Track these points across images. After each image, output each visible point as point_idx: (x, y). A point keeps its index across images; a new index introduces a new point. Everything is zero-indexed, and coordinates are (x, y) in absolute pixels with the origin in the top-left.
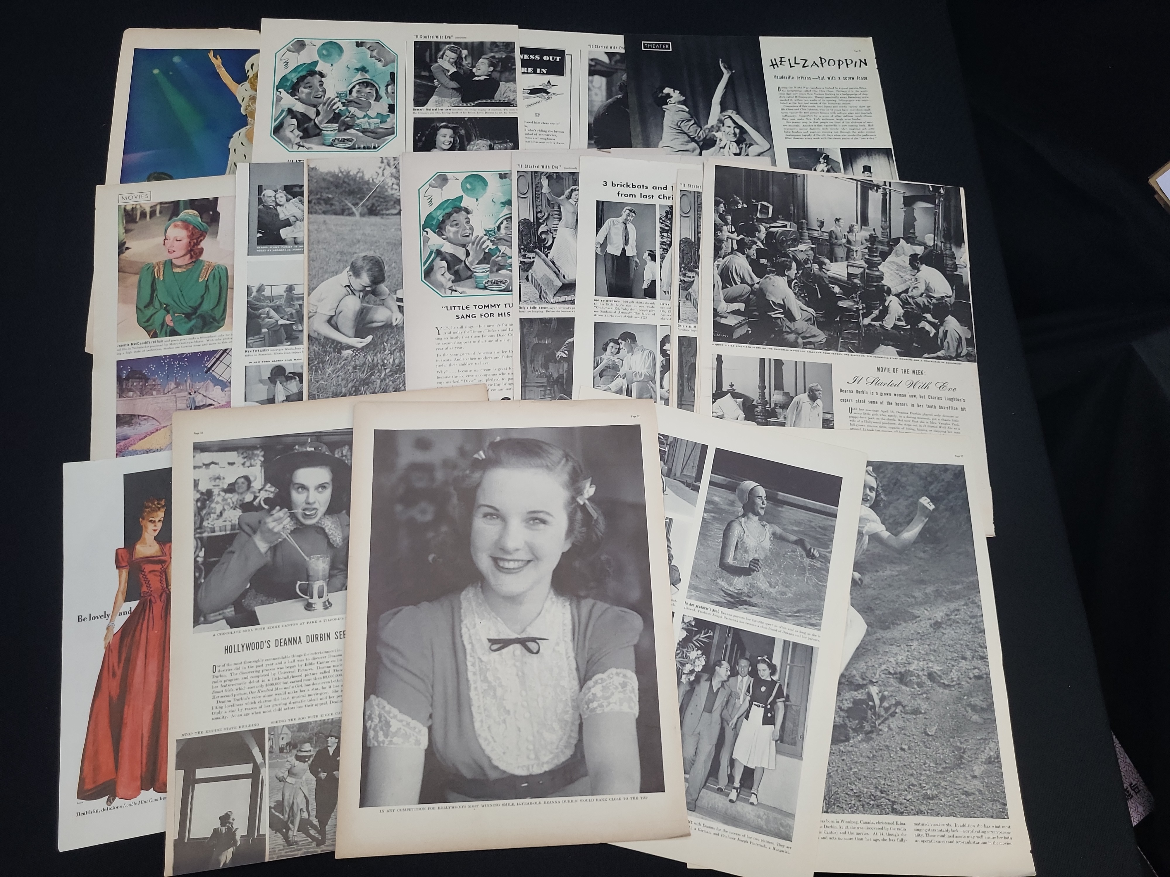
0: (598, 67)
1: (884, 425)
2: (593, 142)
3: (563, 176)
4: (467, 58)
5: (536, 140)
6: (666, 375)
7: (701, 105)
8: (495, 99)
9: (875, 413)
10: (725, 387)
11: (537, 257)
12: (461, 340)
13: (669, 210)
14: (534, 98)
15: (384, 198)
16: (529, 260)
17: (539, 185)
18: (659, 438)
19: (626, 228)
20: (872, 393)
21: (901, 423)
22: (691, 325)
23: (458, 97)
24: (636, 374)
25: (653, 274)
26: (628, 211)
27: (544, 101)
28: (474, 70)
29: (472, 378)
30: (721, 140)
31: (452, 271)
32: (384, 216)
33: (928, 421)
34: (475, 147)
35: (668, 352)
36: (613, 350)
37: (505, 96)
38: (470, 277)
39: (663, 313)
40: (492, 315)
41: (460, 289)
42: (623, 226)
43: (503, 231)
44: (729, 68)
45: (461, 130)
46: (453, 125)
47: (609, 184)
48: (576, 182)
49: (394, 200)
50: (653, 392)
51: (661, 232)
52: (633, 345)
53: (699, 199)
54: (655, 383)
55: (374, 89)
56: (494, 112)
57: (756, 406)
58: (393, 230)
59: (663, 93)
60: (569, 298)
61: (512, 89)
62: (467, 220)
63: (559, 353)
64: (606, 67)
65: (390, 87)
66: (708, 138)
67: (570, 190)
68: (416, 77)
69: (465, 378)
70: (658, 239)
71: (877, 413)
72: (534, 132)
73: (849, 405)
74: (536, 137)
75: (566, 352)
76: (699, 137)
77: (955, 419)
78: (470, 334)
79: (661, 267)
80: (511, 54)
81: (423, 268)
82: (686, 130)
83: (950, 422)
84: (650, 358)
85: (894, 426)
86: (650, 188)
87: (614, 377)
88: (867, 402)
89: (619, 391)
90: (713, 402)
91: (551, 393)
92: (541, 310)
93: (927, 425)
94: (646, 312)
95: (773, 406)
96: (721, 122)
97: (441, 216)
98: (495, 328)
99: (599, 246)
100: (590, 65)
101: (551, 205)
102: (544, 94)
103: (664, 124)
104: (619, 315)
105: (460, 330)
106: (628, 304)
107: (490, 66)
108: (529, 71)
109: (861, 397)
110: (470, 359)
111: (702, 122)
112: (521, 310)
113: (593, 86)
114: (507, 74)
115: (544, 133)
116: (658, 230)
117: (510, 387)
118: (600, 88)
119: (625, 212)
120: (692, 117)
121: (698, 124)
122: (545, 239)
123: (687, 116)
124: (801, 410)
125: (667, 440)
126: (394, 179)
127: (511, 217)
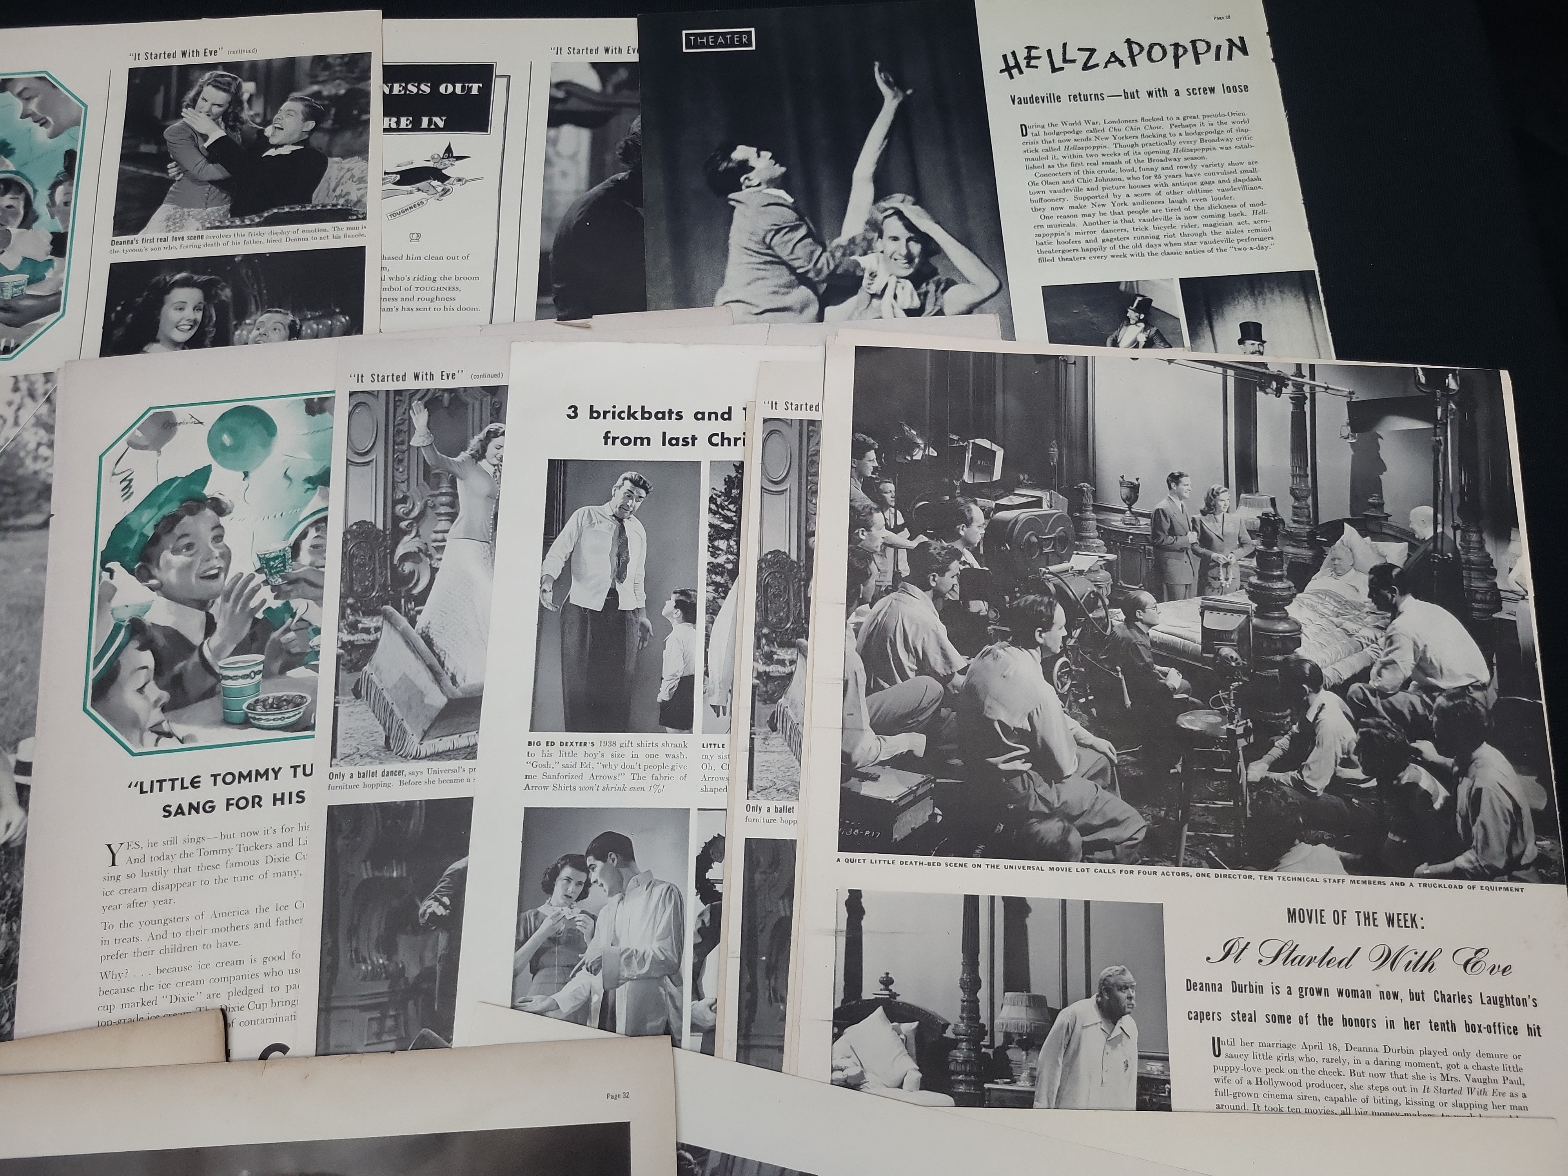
0: (574, 104)
1: (1311, 1092)
2: (550, 300)
3: (468, 399)
4: (254, 99)
5: (406, 305)
6: (711, 958)
7: (825, 185)
8: (314, 202)
9: (1285, 1052)
10: (870, 989)
11: (386, 627)
12: (172, 878)
13: (733, 474)
14: (410, 195)
15: (13, 484)
16: (365, 636)
17: (405, 427)
18: (680, 1158)
19: (622, 530)
20: (1276, 990)
21: (1359, 1081)
22: (780, 805)
23: (222, 202)
24: (630, 957)
25: (686, 659)
26: (628, 485)
27: (432, 201)
28: (269, 131)
29: (191, 990)
30: (873, 275)
31: (167, 678)
32: (10, 534)
33: (1436, 1072)
34: (255, 333)
35: (718, 887)
36: (571, 887)
37: (337, 193)
38: (210, 693)
39: (709, 773)
40: (256, 801)
41: (180, 730)
42: (615, 525)
43: (305, 557)
44: (897, 84)
45: (222, 289)
46: (204, 278)
47: (584, 412)
48: (498, 413)
49: (38, 486)
50: (672, 1010)
51: (712, 538)
52: (623, 871)
53: (813, 441)
54: (679, 983)
55: (22, 197)
56: (309, 235)
57: (954, 1044)
58: (28, 570)
59: (730, 160)
60: (461, 741)
61: (357, 174)
62: (216, 532)
63: (427, 903)
64: (593, 102)
65: (60, 189)
66: (840, 271)
67: (481, 435)
68: (126, 157)
69: (173, 990)
70: (704, 558)
71: (1293, 1053)
72: (405, 284)
73: (1211, 1028)
74: (409, 295)
75: (446, 900)
76: (819, 272)
77: (1511, 1062)
78: (194, 862)
79: (707, 636)
80: (360, 86)
81: (93, 674)
82: (784, 254)
83: (1498, 1075)
84: (670, 908)
85: (1339, 1093)
86: (688, 416)
87: (569, 970)
88: (1261, 1018)
89: (579, 1016)
90: (836, 1037)
91: (397, 1026)
92: (386, 780)
93: (1432, 1085)
94: (664, 773)
95: (999, 1041)
96: (875, 226)
97: (152, 523)
98: (260, 840)
99: (548, 587)
100: (553, 100)
101: (432, 480)
102: (435, 183)
103: (731, 241)
104: (592, 783)
105: (169, 850)
106: (617, 750)
107: (306, 119)
108: (403, 125)
109: (1246, 1002)
110: (190, 932)
111: (827, 230)
112: (336, 782)
113: (558, 154)
114: (348, 135)
115: (429, 284)
116: (704, 532)
117: (287, 1011)
118: (573, 157)
119: (621, 489)
120: (801, 218)
121: (817, 237)
122: (412, 573)
123: (790, 216)
124: (1076, 1052)
125: (703, 1163)
126: (42, 433)
127: (325, 519)
